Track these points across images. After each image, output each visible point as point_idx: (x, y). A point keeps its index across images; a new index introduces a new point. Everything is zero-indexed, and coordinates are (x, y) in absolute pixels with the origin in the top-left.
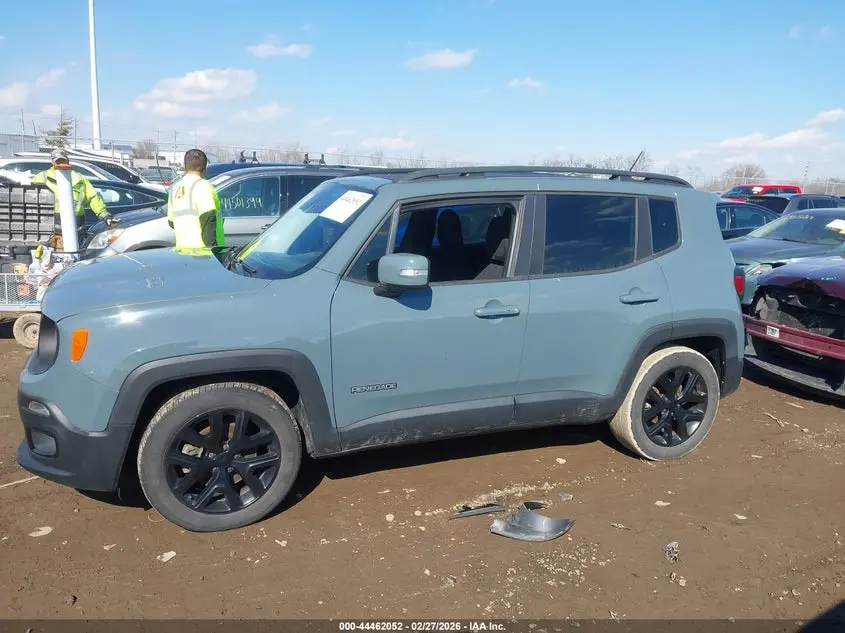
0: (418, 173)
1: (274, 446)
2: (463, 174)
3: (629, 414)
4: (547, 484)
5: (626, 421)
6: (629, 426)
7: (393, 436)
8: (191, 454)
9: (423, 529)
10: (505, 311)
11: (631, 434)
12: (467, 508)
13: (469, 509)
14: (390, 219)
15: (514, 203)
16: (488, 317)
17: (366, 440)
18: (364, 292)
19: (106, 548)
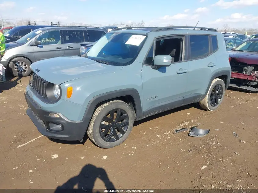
0: (157, 29)
1: (127, 119)
2: (168, 29)
3: (207, 99)
4: (191, 121)
5: (206, 101)
6: (207, 102)
7: (155, 112)
8: (105, 124)
9: (169, 138)
10: (184, 71)
11: (207, 104)
12: (177, 131)
13: (178, 131)
14: (153, 44)
15: (182, 38)
16: (179, 74)
17: (149, 114)
18: (149, 68)
19: (82, 158)
